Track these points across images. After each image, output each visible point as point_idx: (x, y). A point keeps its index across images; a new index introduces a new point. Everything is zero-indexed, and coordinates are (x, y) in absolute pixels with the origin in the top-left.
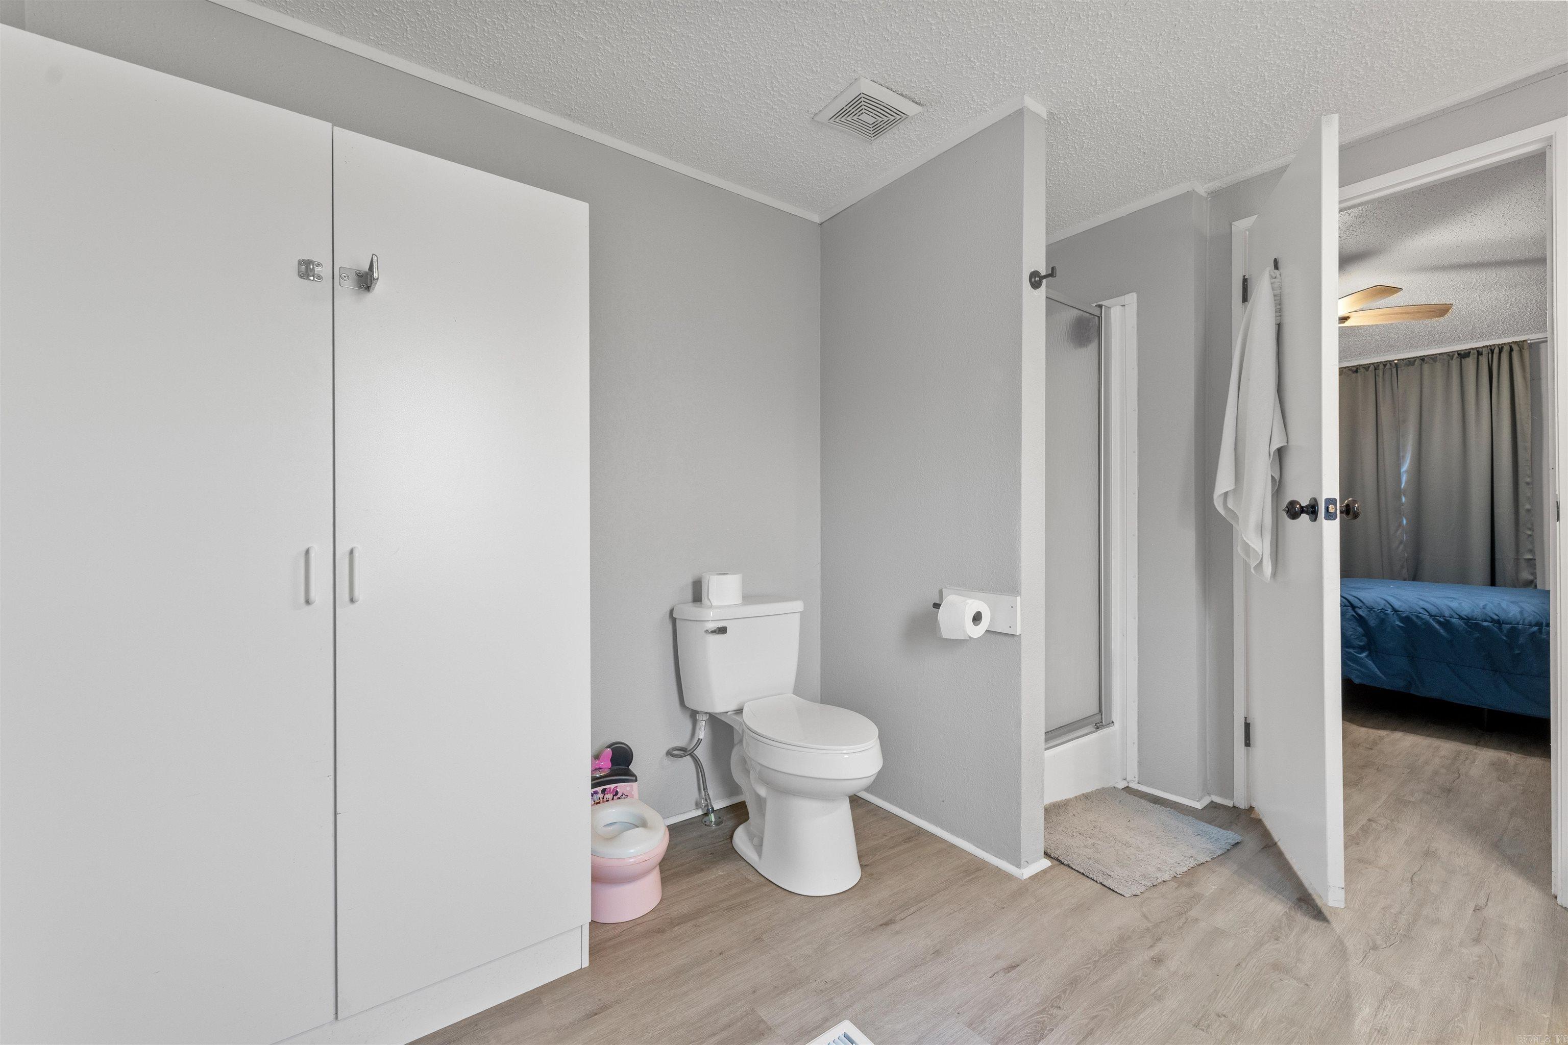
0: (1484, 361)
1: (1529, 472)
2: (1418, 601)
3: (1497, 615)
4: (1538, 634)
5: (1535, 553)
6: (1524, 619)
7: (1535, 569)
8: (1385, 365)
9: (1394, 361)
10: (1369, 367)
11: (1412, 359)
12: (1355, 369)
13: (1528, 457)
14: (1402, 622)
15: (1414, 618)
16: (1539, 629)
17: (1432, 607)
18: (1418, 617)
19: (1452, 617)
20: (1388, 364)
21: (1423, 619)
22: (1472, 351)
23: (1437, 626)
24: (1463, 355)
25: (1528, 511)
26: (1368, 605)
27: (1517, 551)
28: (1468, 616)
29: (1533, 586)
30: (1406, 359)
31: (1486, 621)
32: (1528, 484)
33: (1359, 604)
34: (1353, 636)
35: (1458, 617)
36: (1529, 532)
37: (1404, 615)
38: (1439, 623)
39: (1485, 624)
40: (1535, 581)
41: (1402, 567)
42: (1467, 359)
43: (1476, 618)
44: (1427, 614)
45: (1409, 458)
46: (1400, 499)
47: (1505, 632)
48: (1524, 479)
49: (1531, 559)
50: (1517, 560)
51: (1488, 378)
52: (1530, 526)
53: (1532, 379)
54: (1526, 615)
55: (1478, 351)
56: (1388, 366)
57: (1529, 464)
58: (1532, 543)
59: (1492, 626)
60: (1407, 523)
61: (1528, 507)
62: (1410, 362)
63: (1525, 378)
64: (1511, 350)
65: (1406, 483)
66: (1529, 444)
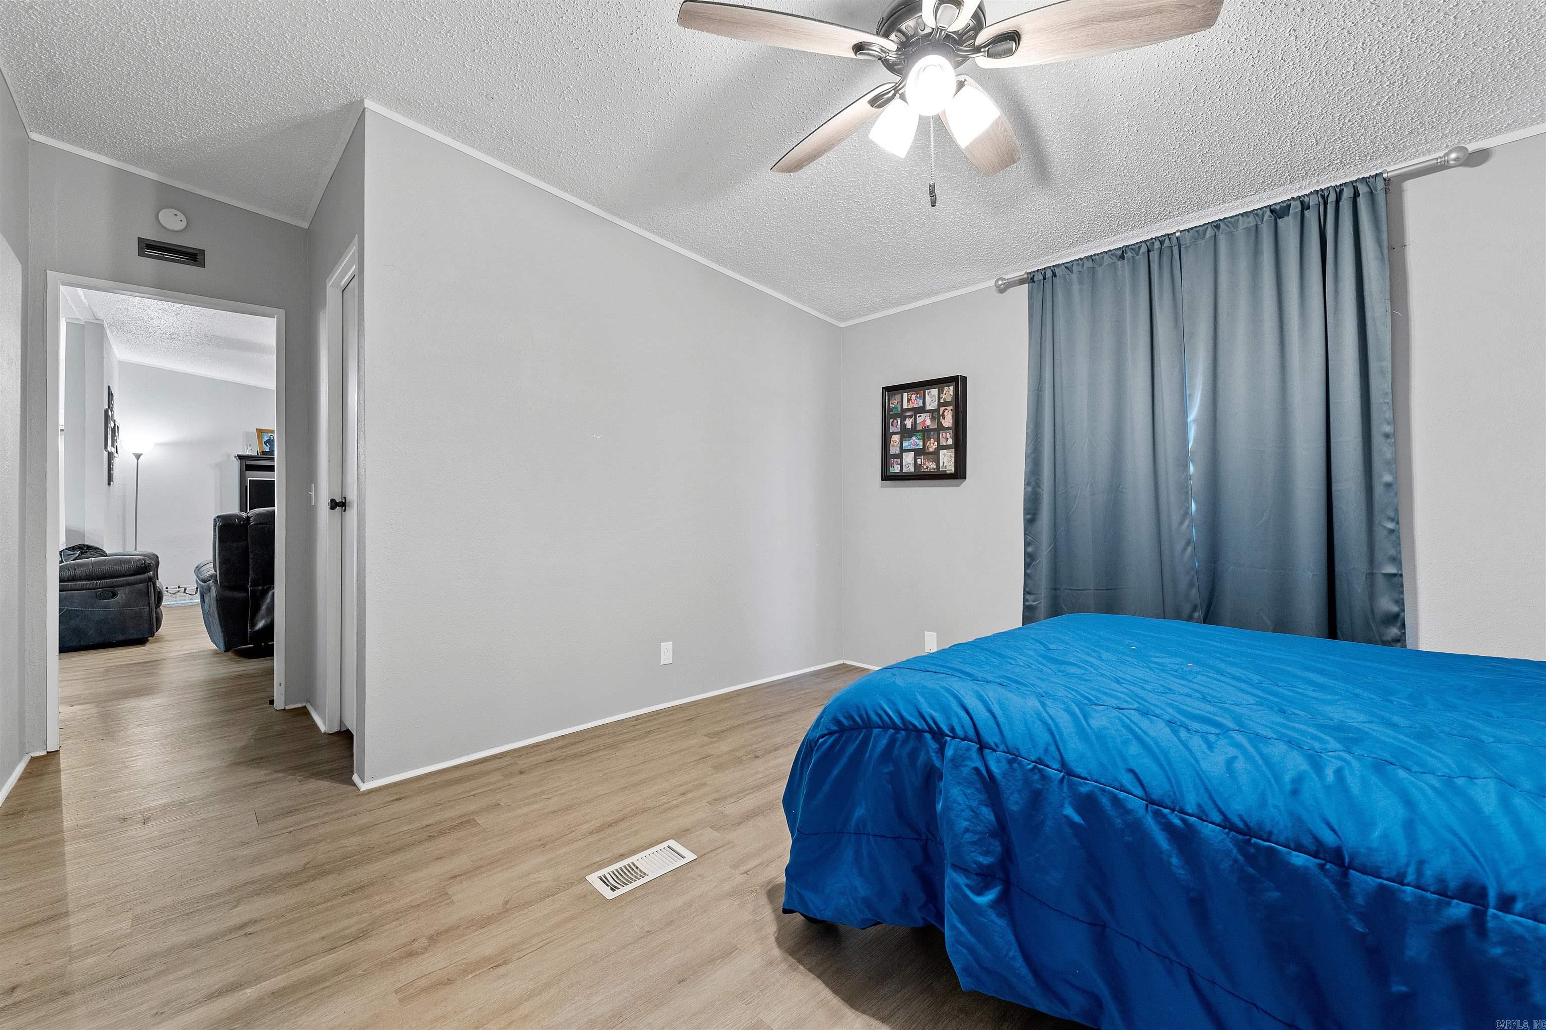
0: (1312, 217)
1: (1389, 415)
2: (1125, 743)
3: (1333, 830)
4: (1470, 935)
5: (1400, 563)
6: (1421, 863)
7: (1402, 593)
8: (1162, 243)
9: (1175, 233)
10: (1140, 247)
11: (1201, 228)
12: (1120, 252)
13: (1387, 386)
14: (1078, 811)
15: (1105, 801)
16: (1475, 911)
17: (1155, 768)
18: (1117, 802)
19: (1203, 817)
20: (1167, 240)
21: (1128, 812)
22: (1293, 203)
23: (1162, 840)
24: (1278, 212)
25: (1388, 485)
26: (1010, 744)
27: (1371, 560)
28: (1246, 818)
29: (1399, 624)
30: (1192, 229)
31: (1300, 848)
32: (1387, 436)
33: (991, 738)
34: (968, 836)
35: (1218, 818)
36: (1391, 525)
37: (1084, 790)
38: (1168, 827)
39: (1299, 859)
40: (1402, 614)
41: (1191, 585)
42: (1286, 218)
43: (1271, 833)
44: (1139, 792)
45: (1199, 395)
46: (1186, 467)
47: (1360, 900)
48: (1380, 427)
49: (1395, 575)
50: (1371, 576)
51: (1319, 246)
52: (1392, 514)
53: (1391, 248)
54: (1426, 844)
55: (1302, 203)
56: (1167, 243)
57: (1389, 399)
58: (1397, 544)
59: (1317, 871)
60: (1197, 510)
61: (1388, 478)
62: (1197, 232)
63: (1379, 241)
64: (1356, 194)
65: (1194, 439)
66: (1387, 364)
